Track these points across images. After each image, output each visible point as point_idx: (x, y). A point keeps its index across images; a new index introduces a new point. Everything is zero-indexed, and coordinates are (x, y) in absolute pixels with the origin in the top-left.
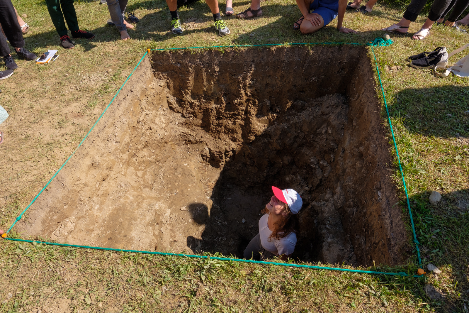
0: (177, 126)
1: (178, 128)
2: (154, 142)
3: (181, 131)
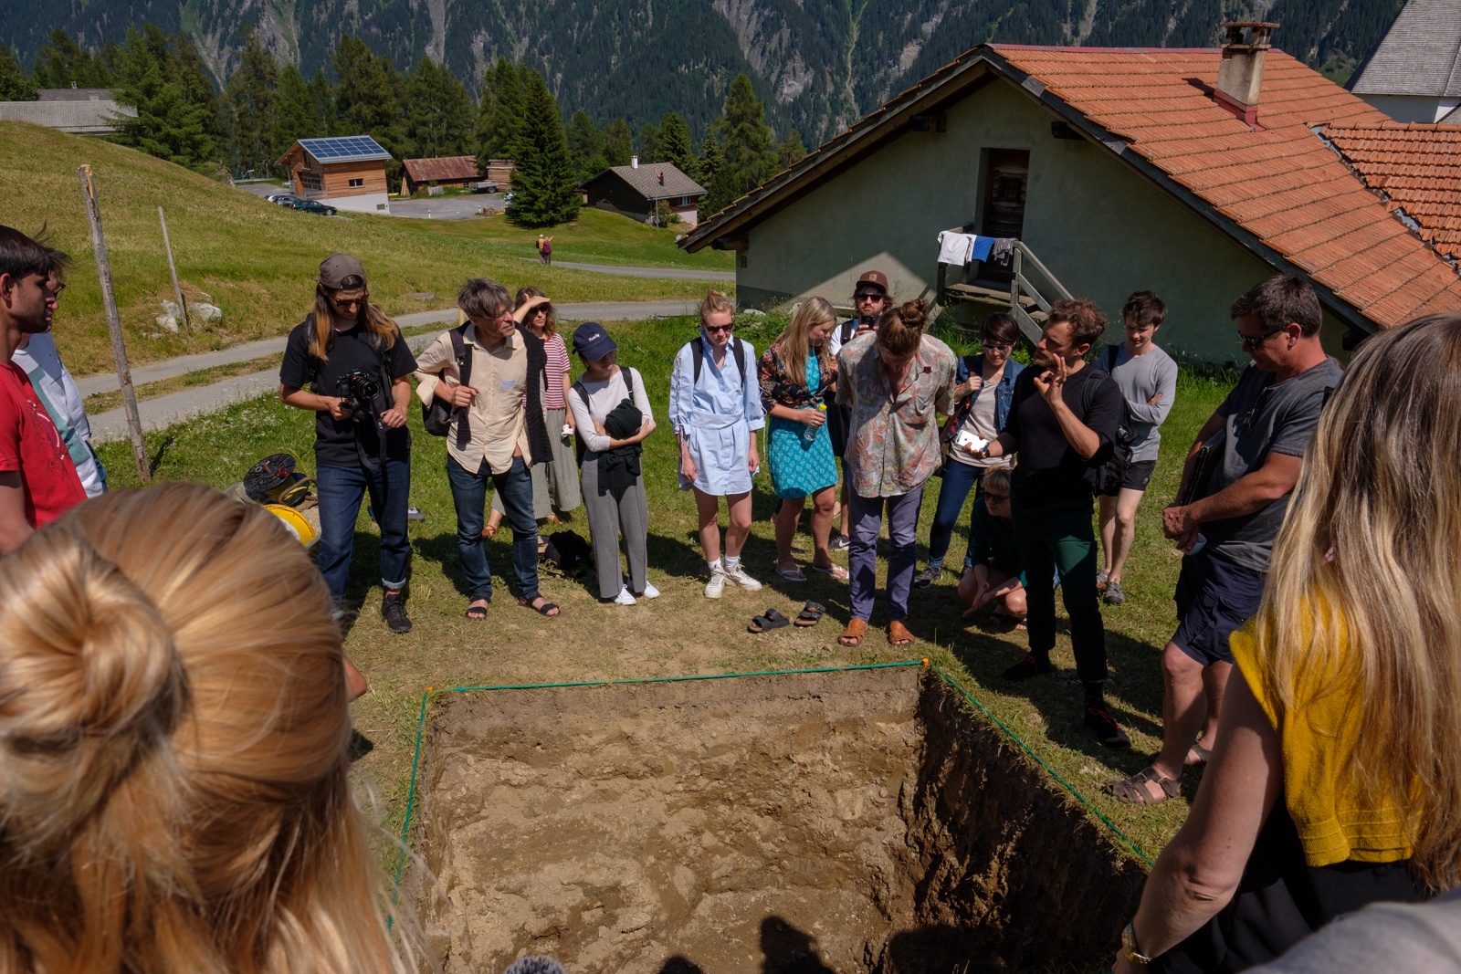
0: (881, 846)
1: (880, 850)
2: (798, 824)
3: (880, 861)
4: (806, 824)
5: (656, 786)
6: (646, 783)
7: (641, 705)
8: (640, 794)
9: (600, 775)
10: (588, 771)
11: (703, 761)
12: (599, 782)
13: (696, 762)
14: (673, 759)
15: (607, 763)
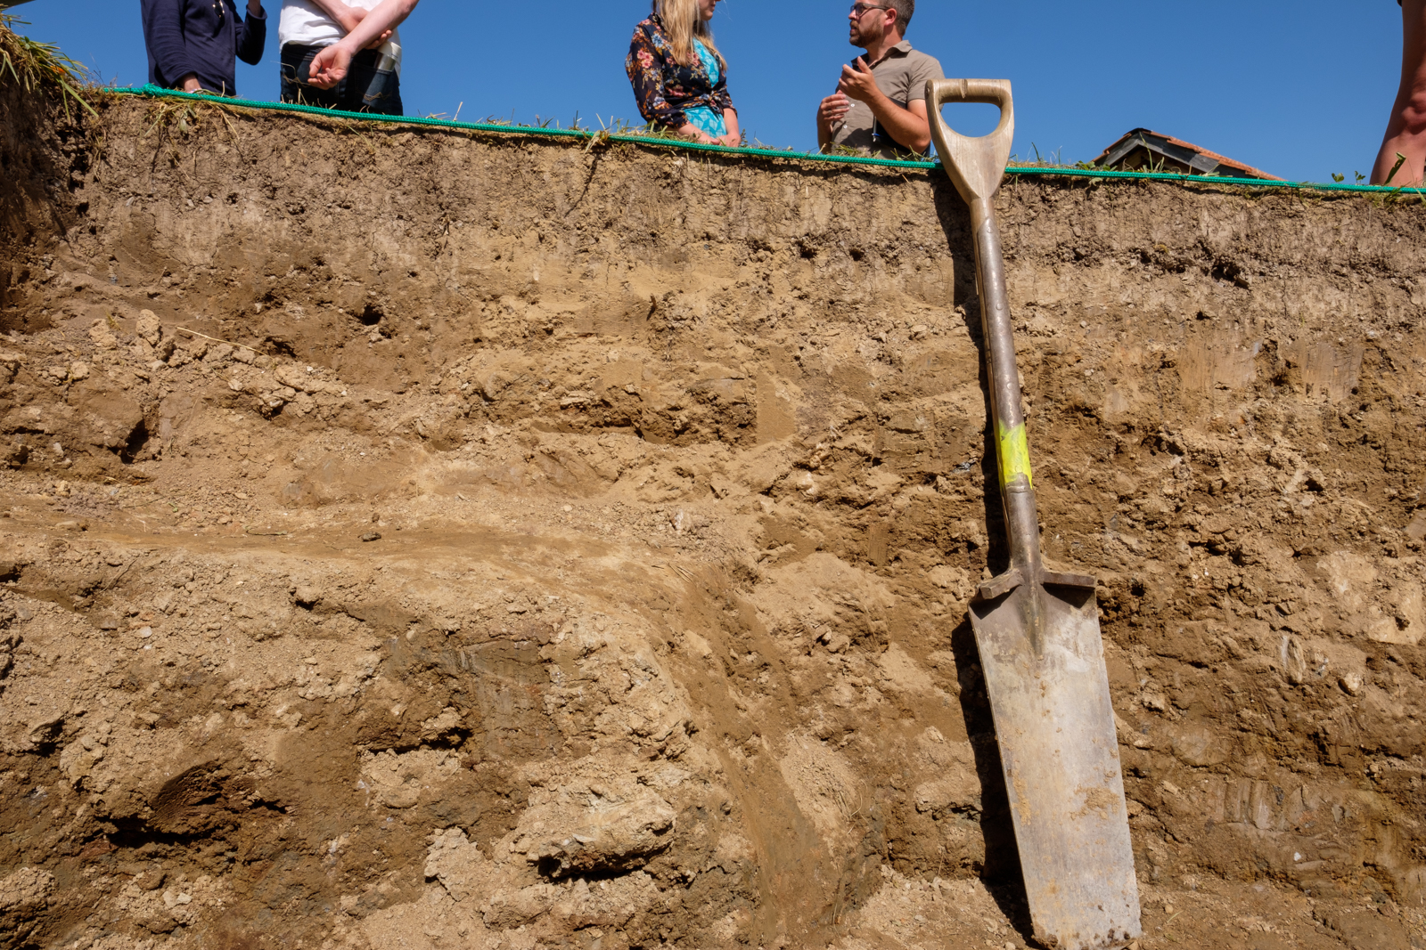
4: (1232, 656)
5: (729, 466)
6: (697, 456)
7: (695, 223)
8: (678, 481)
9: (549, 411)
10: (513, 396)
11: (885, 407)
12: (542, 436)
13: (861, 407)
14: (789, 392)
15: (575, 380)
